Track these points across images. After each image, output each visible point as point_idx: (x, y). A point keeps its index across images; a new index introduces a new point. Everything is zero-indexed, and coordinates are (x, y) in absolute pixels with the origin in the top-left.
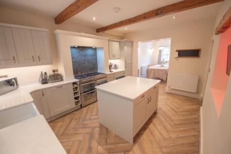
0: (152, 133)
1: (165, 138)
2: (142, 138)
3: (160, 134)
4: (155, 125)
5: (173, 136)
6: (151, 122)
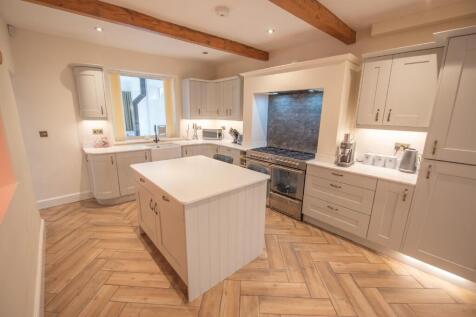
0: (138, 260)
1: (115, 274)
2: (141, 244)
3: (126, 272)
4: (152, 274)
5: (104, 290)
6: (162, 269)
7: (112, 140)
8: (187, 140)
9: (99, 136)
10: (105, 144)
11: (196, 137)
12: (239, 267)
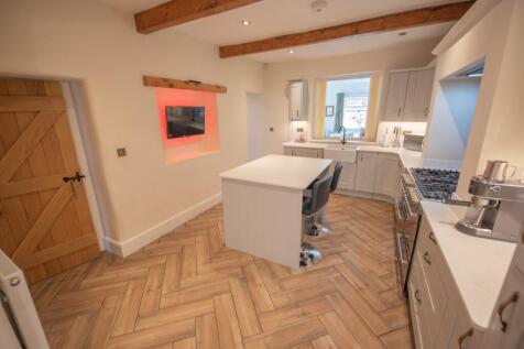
7: (308, 137)
8: (382, 146)
9: (300, 133)
10: (302, 140)
11: (396, 144)
12: (269, 259)
